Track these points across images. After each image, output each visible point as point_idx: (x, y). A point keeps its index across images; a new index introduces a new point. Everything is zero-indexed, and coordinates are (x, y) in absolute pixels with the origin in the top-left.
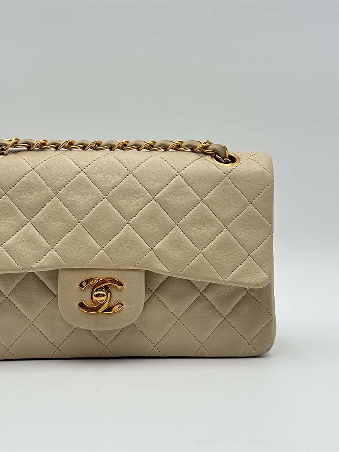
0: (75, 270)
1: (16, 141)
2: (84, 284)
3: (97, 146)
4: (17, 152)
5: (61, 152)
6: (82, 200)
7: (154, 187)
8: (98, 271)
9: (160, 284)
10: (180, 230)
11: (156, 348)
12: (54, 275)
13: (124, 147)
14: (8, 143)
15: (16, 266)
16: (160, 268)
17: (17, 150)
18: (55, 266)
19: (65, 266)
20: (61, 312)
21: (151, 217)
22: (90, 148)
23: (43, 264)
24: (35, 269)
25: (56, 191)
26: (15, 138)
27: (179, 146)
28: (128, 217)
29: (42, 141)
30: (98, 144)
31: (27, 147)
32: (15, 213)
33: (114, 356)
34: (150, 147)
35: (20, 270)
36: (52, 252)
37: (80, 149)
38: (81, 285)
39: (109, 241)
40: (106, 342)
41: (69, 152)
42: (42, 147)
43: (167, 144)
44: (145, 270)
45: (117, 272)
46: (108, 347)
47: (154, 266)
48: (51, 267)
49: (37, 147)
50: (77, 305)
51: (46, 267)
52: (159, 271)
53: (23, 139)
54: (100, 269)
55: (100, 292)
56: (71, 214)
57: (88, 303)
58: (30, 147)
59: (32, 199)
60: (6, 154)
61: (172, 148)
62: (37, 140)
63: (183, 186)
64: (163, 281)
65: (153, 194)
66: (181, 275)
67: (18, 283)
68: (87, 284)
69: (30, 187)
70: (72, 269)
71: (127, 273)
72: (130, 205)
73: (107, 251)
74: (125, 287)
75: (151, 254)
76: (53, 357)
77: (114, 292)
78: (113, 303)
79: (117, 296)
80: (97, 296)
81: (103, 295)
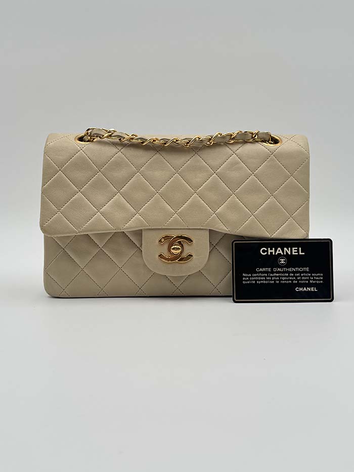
0: (155, 230)
2: (163, 240)
7: (215, 163)
8: (173, 230)
9: (219, 239)
10: (236, 197)
11: (216, 289)
12: (139, 233)
15: (111, 227)
16: (221, 227)
19: (147, 226)
20: (145, 262)
21: (214, 187)
23: (130, 225)
24: (125, 229)
25: (139, 168)
28: (195, 188)
32: (108, 186)
35: (114, 230)
36: (137, 216)
38: (160, 241)
39: (181, 207)
40: (178, 284)
44: (209, 229)
45: (187, 231)
46: (179, 288)
47: (216, 226)
48: (136, 227)
50: (157, 256)
51: (133, 228)
52: (220, 229)
55: (176, 247)
56: (151, 187)
57: (166, 254)
59: (120, 175)
63: (238, 163)
64: (221, 237)
65: (214, 169)
66: (238, 233)
67: (109, 238)
68: (165, 240)
70: (152, 229)
73: (180, 215)
74: (194, 242)
75: (214, 216)
76: (136, 296)
77: (185, 246)
78: (184, 255)
79: (188, 249)
80: (174, 249)
81: (179, 249)
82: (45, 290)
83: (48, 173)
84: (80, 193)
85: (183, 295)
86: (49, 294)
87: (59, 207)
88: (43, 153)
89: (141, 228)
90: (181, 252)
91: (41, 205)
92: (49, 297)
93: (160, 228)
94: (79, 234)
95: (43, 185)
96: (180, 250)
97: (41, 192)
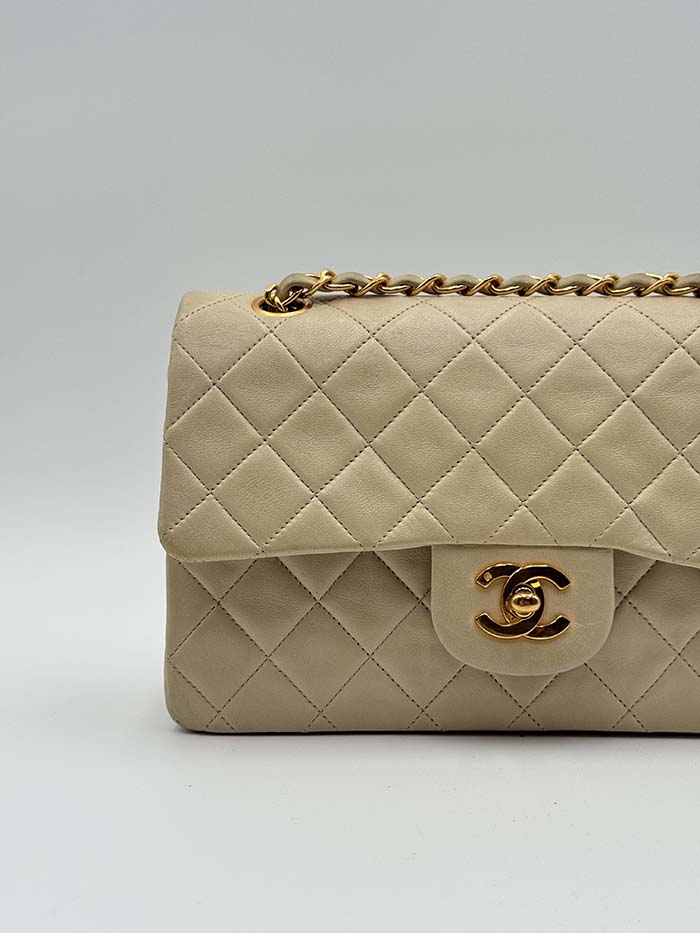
0: (466, 548)
1: (328, 277)
2: (488, 577)
3: (493, 288)
4: (330, 301)
5: (420, 299)
6: (475, 400)
7: (628, 372)
8: (515, 551)
9: (639, 578)
10: (687, 464)
11: (630, 715)
12: (421, 558)
13: (549, 288)
14: (314, 282)
15: (347, 539)
16: (648, 546)
17: (331, 296)
18: (428, 539)
19: (448, 539)
20: (439, 636)
21: (625, 436)
22: (480, 291)
23: (404, 532)
24: (386, 544)
25: (422, 381)
26: (326, 271)
27: (670, 286)
28: (576, 436)
29: (380, 277)
30: (496, 283)
31: (350, 291)
32: (340, 428)
33: (540, 729)
34: (607, 289)
35: (355, 546)
36: (419, 509)
37: (455, 294)
38: (482, 580)
39: (536, 487)
40: (525, 700)
41: (435, 300)
42: (380, 290)
43: (645, 281)
44: (614, 550)
45: (555, 552)
46: (529, 711)
47: (634, 542)
48: (417, 540)
49: (371, 291)
50: (472, 620)
51: (408, 542)
52: (645, 551)
53: (341, 273)
54: (519, 546)
55: (524, 596)
56: (455, 430)
57: (496, 616)
58: (354, 290)
59: (372, 398)
60: (309, 306)
61: (655, 291)
62: (371, 275)
63: (689, 372)
64: (644, 573)
65: (628, 387)
66: (694, 561)
67: (340, 574)
68: (494, 577)
69: (369, 373)
70: (461, 546)
71: (575, 554)
72: (581, 410)
73: (534, 509)
74: (572, 584)
75: (628, 515)
76: (411, 729)
77: (549, 594)
78: (548, 619)
79: (557, 605)
80: (518, 602)
81: (532, 602)
82: (171, 712)
83: (182, 390)
84: (265, 447)
85: (537, 728)
86: (178, 722)
87: (210, 483)
88: (170, 339)
89: (429, 543)
90: (539, 613)
91: (162, 477)
92: (176, 730)
93: (482, 543)
94: (262, 556)
95: (170, 422)
96: (536, 607)
97: (162, 441)
